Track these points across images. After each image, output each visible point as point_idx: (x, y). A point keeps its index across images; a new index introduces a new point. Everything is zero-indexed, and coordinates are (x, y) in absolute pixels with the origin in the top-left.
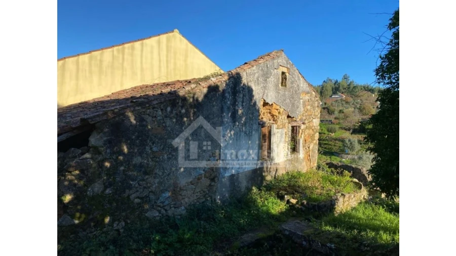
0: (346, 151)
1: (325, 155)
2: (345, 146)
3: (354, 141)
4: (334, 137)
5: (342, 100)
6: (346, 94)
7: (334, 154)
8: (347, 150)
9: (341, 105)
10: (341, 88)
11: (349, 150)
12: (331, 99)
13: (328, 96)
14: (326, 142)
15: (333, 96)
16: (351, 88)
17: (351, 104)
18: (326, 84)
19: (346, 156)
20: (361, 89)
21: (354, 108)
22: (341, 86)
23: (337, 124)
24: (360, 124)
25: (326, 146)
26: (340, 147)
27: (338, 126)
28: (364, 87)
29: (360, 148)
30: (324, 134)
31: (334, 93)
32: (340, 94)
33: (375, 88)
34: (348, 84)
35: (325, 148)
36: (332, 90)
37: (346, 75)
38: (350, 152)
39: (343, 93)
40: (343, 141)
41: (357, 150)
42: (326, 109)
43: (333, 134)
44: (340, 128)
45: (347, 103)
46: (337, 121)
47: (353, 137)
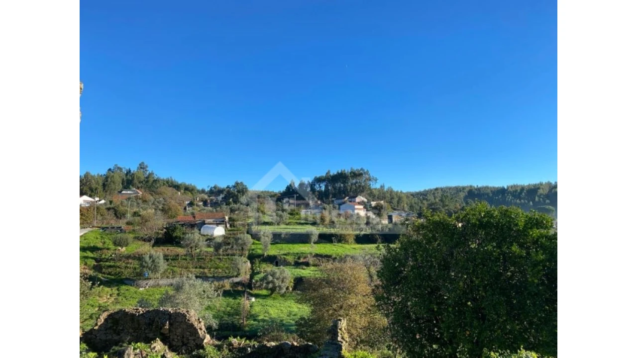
0: (145, 275)
1: (109, 287)
2: (144, 267)
3: (158, 257)
4: (126, 253)
5: (137, 198)
6: (143, 190)
7: (126, 282)
8: (147, 273)
9: (135, 204)
10: (136, 181)
11: (151, 272)
12: (120, 195)
13: (116, 192)
14: (112, 264)
15: (123, 192)
16: (150, 182)
17: (150, 203)
18: (112, 174)
19: (145, 282)
20: (164, 184)
21: (155, 209)
22: (135, 177)
23: (130, 233)
24: (165, 230)
25: (110, 270)
26: (135, 269)
27: (131, 236)
28: (167, 182)
29: (166, 267)
30: (108, 249)
31: (126, 187)
32: (134, 189)
33: (181, 184)
34: (146, 176)
35: (109, 274)
36: (122, 184)
37: (143, 163)
38: (151, 275)
39: (138, 188)
40: (139, 258)
41: (162, 270)
42: (112, 210)
43: (124, 248)
44: (135, 238)
45: (145, 201)
46: (131, 227)
47: (156, 251)
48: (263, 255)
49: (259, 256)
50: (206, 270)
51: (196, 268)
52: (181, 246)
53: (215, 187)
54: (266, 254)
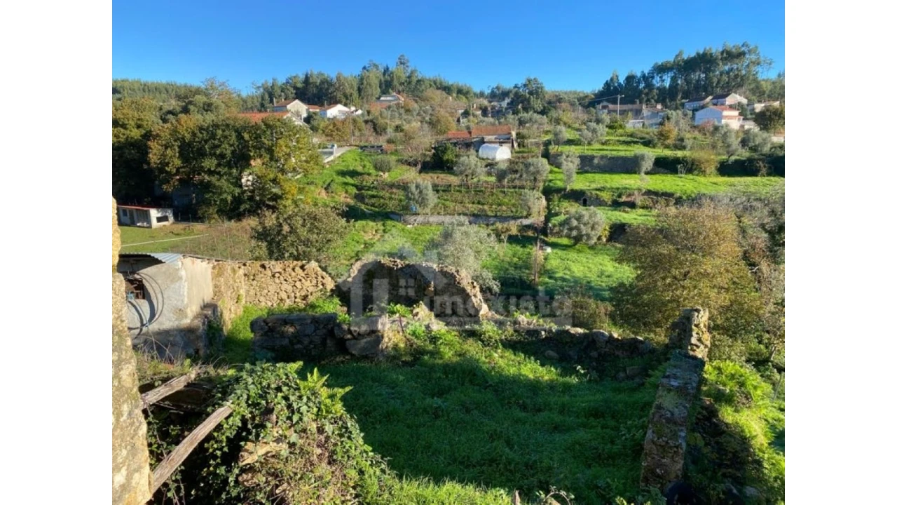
0: (412, 209)
1: (374, 221)
2: (410, 199)
3: (426, 188)
4: (389, 180)
5: (398, 106)
6: (405, 95)
7: (391, 216)
8: (415, 207)
9: (397, 114)
10: (395, 83)
11: (418, 206)
12: (378, 103)
13: (374, 98)
14: (374, 193)
15: (382, 98)
16: (413, 83)
17: (415, 113)
18: (367, 74)
19: (412, 218)
20: (431, 86)
21: (421, 122)
22: (395, 77)
23: (392, 153)
24: (433, 151)
25: (373, 201)
26: (401, 201)
27: (394, 158)
28: (435, 82)
29: (436, 201)
30: (369, 174)
31: (385, 92)
32: (394, 94)
33: (452, 85)
34: (408, 75)
35: (373, 205)
36: (380, 87)
37: (402, 56)
38: (419, 210)
39: (399, 92)
40: (404, 187)
41: (432, 205)
42: (370, 123)
43: (387, 174)
44: (398, 161)
45: (408, 111)
46: (392, 147)
47: (424, 180)
48: (565, 189)
49: (559, 190)
50: (486, 207)
51: (473, 203)
52: (454, 174)
53: (498, 88)
54: (569, 188)
